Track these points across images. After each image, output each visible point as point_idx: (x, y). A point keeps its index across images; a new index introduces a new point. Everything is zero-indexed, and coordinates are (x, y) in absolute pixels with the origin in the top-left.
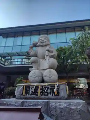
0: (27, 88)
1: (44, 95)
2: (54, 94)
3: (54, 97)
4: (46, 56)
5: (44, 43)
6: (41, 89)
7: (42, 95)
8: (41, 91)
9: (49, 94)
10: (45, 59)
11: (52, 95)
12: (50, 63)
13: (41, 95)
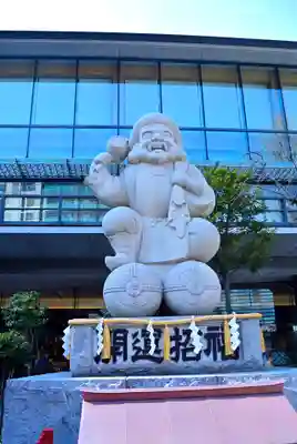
0: (115, 335)
1: (185, 359)
2: (219, 355)
3: (220, 363)
4: (172, 208)
5: (163, 148)
6: (172, 339)
7: (176, 359)
8: (173, 344)
9: (203, 355)
10: (170, 218)
11: (215, 358)
12: (192, 237)
13: (172, 359)
